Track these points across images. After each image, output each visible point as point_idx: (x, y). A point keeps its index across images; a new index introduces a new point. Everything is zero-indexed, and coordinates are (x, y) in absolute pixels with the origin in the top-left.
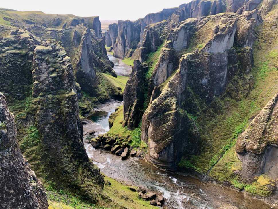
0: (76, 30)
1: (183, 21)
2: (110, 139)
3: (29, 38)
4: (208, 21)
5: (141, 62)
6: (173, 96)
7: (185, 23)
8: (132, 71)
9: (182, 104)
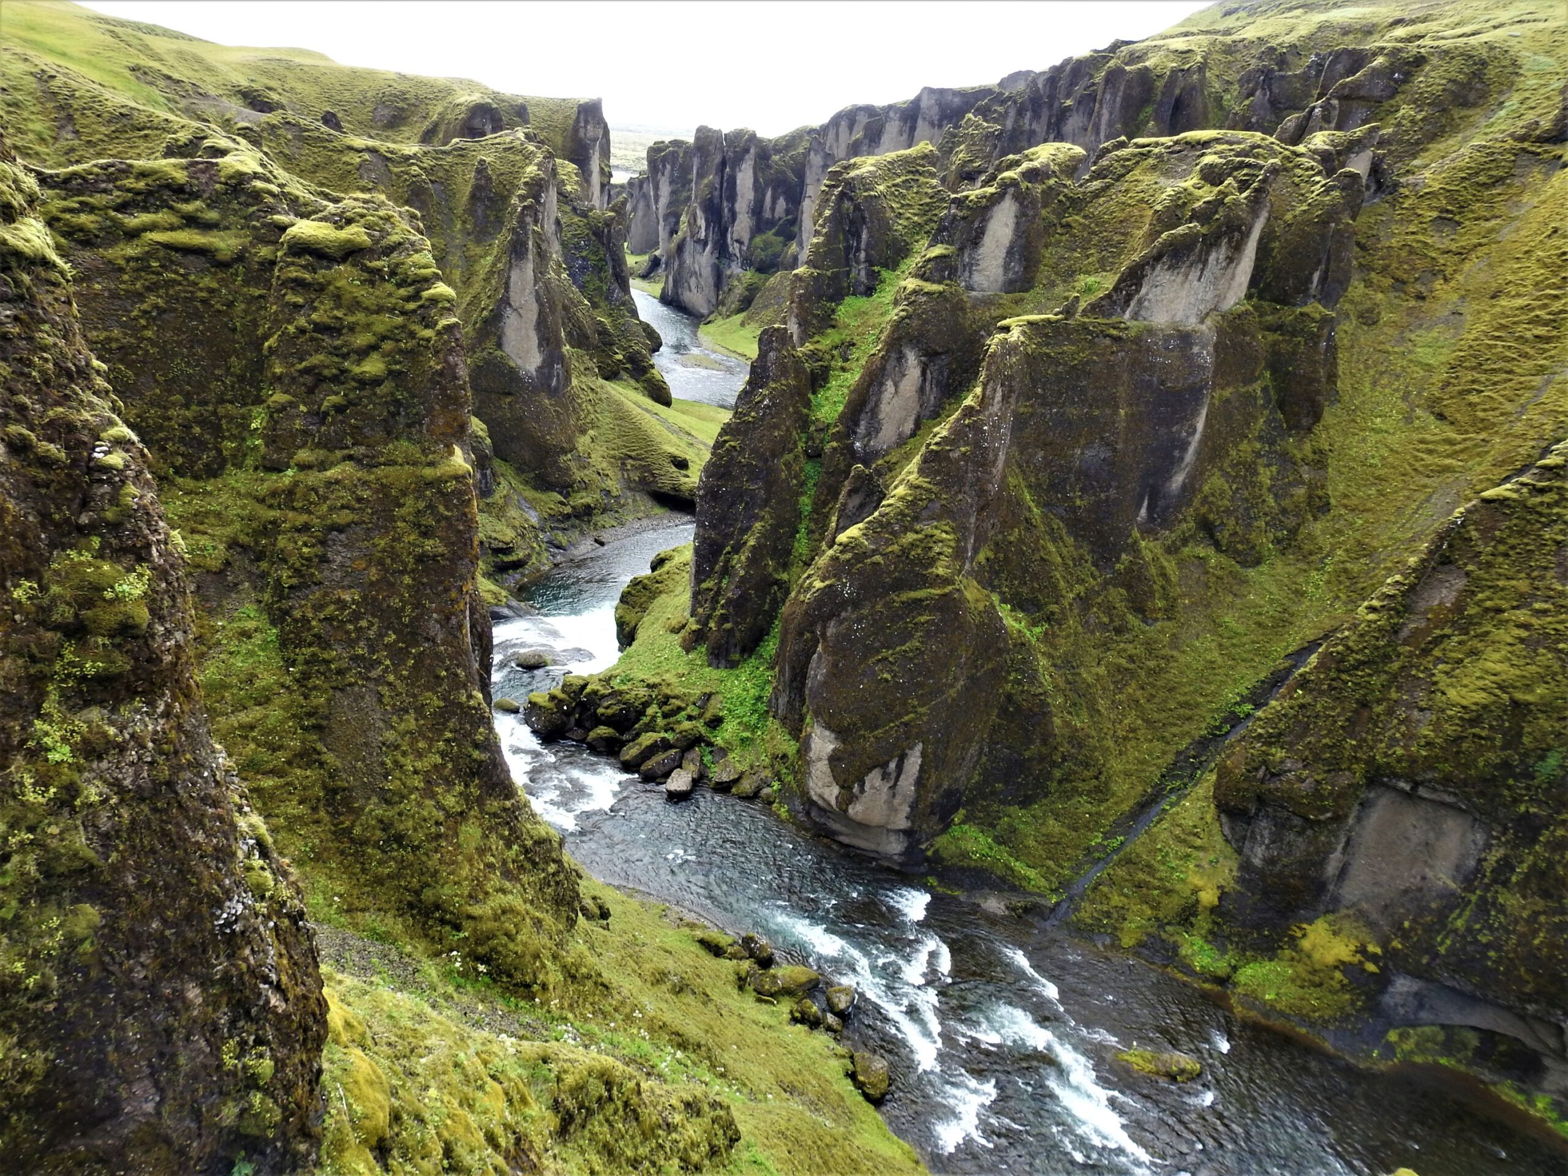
0: (488, 160)
1: (1017, 157)
2: (619, 702)
3: (256, 176)
4: (1137, 163)
5: (795, 338)
6: (938, 518)
7: (1025, 166)
8: (749, 383)
9: (981, 557)
